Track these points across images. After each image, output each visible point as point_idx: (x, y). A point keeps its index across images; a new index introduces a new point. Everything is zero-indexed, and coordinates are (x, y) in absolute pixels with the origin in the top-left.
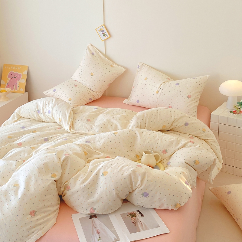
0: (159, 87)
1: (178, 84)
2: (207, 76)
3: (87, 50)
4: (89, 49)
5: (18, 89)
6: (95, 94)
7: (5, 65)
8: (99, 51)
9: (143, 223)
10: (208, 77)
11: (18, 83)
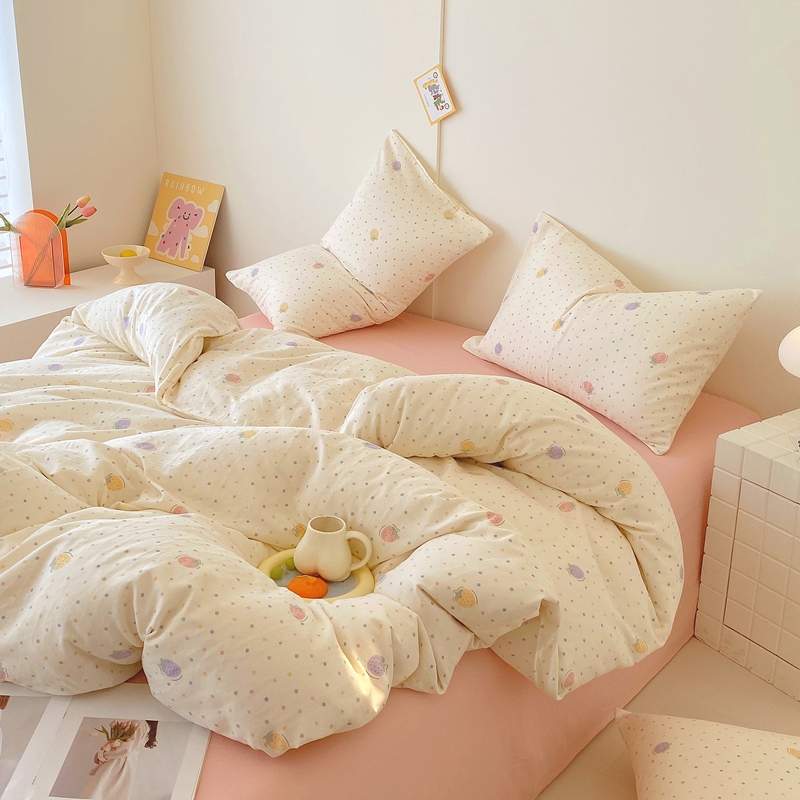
0: (568, 309)
1: (633, 306)
2: (755, 291)
3: (382, 152)
4: (388, 147)
5: (185, 258)
6: (375, 303)
7: (166, 175)
8: (419, 157)
9: (129, 768)
10: (755, 296)
11: (190, 238)
